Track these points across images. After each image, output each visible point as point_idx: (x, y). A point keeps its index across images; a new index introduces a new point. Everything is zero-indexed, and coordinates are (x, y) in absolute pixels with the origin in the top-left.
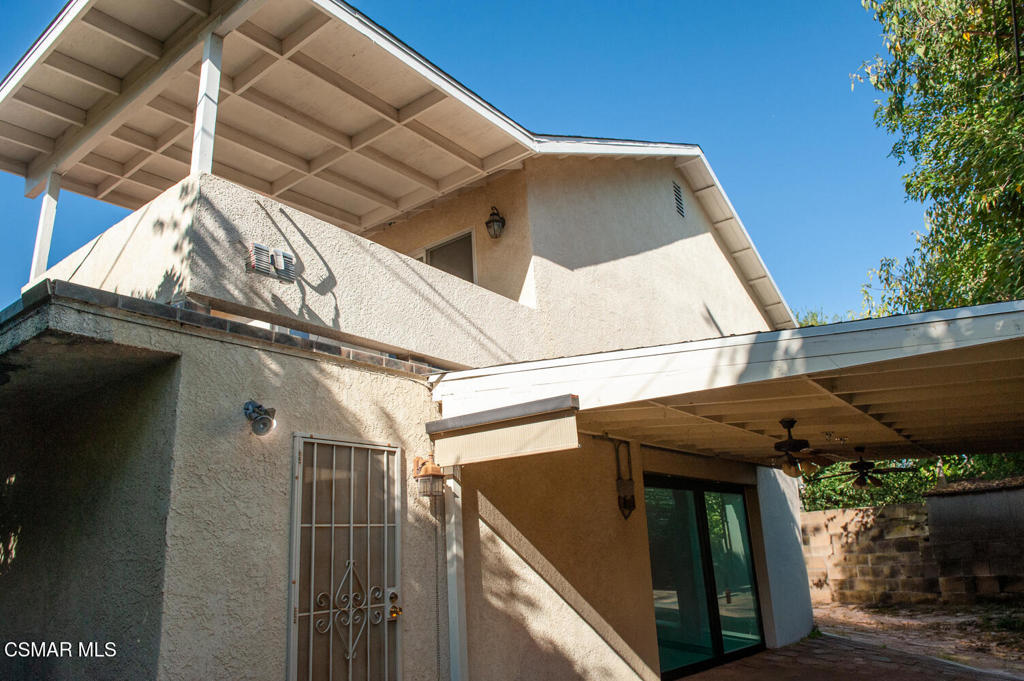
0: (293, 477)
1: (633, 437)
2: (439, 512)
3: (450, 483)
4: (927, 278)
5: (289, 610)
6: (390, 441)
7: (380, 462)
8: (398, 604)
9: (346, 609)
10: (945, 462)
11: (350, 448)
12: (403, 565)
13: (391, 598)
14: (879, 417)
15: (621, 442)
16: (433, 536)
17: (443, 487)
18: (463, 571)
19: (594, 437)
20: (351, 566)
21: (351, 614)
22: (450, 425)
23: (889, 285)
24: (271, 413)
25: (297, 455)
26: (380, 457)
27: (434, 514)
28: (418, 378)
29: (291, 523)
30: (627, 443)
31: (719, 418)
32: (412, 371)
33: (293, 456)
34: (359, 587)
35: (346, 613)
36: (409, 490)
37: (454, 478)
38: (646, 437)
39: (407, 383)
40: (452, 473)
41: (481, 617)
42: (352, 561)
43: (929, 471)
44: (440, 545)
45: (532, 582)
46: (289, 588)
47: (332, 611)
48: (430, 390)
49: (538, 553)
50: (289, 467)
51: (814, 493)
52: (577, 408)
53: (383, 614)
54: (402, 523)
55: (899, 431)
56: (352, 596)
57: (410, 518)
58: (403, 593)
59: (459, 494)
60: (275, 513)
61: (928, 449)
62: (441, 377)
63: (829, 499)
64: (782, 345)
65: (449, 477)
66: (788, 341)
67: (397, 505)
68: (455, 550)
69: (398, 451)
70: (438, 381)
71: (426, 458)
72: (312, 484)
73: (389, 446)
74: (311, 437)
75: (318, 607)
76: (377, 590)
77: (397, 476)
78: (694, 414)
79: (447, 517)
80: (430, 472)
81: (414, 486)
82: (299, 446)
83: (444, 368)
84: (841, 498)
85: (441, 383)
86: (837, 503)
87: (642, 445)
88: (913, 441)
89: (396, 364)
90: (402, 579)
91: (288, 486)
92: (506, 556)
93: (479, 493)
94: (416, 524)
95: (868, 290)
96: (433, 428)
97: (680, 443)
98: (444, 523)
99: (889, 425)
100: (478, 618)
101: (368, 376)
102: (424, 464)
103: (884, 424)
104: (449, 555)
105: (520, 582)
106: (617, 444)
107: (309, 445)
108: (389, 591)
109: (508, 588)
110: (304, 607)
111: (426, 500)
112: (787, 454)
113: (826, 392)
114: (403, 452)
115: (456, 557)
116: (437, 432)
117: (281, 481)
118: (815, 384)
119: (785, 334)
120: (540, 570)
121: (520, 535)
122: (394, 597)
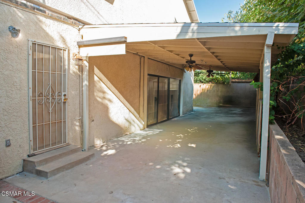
0: (29, 55)
1: (146, 55)
2: (81, 71)
3: (85, 62)
4: (241, 19)
5: (29, 96)
6: (64, 46)
7: (61, 53)
8: (66, 97)
9: (49, 97)
10: (232, 73)
11: (50, 47)
12: (68, 86)
13: (64, 95)
14: (216, 57)
15: (142, 56)
16: (79, 78)
17: (82, 63)
18: (88, 89)
19: (134, 53)
20: (50, 85)
21: (50, 99)
22: (85, 43)
23: (229, 19)
24: (19, 31)
25: (30, 47)
26: (61, 51)
27: (79, 71)
28: (75, 26)
29: (28, 70)
30: (144, 57)
31: (171, 51)
32: (73, 23)
33: (28, 47)
34: (53, 92)
35: (49, 99)
36: (70, 63)
37: (86, 61)
38: (149, 55)
39: (71, 27)
40: (85, 59)
41: (94, 103)
42: (50, 84)
43: (228, 75)
44: (81, 81)
45: (110, 95)
46: (28, 90)
47: (44, 98)
48: (79, 31)
49: (113, 86)
50: (27, 51)
51: (197, 79)
52: (126, 41)
53: (61, 100)
54: (68, 73)
55: (222, 62)
56: (50, 94)
57: (71, 72)
58: (68, 94)
59: (88, 66)
60: (22, 66)
61: (229, 69)
62: (83, 27)
63: (201, 81)
64: (191, 28)
65: (84, 60)
66: (194, 26)
67: (67, 67)
68: (86, 83)
69: (67, 50)
70: (82, 28)
71: (77, 53)
72: (35, 59)
73: (64, 48)
74: (35, 42)
75: (39, 96)
76: (59, 92)
77: (66, 58)
78: (164, 49)
79: (83, 73)
80: (78, 58)
81: (72, 62)
82: (30, 44)
83: (84, 24)
84: (204, 81)
85: (82, 29)
86: (202, 82)
87: (148, 58)
88: (225, 66)
89: (67, 20)
90: (68, 90)
91: (27, 57)
92: (102, 86)
93: (95, 66)
94: (73, 74)
95: (223, 19)
96: (80, 44)
97: (160, 59)
98: (82, 75)
99: (219, 60)
100: (92, 103)
101: (56, 23)
102: (76, 55)
103: (218, 59)
104: (84, 84)
105: (106, 94)
106: (141, 57)
107: (34, 44)
108: (63, 94)
109: (103, 96)
110: (34, 96)
111: (77, 67)
112: (189, 64)
113: (202, 46)
114: (69, 50)
115: (86, 85)
116: (80, 45)
117: (24, 55)
118: (199, 43)
119: (193, 24)
120: (113, 91)
121: (108, 80)
122: (65, 95)
